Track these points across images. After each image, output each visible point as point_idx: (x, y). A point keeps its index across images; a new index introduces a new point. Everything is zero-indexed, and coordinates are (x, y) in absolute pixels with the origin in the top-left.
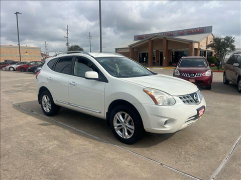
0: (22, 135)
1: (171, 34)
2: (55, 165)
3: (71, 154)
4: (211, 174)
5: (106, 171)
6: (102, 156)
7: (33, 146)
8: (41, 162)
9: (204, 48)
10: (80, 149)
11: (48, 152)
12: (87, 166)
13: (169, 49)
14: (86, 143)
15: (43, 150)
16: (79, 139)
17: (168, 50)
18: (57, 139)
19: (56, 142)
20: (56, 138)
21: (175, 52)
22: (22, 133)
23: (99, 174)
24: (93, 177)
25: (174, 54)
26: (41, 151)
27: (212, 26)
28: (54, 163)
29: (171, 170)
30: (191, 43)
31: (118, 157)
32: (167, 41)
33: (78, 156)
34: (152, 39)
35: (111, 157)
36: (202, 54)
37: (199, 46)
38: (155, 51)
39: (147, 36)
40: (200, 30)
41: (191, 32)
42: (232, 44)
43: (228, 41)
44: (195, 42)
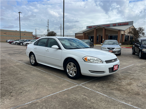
1: (108, 25)
13: (106, 34)
21: (110, 36)
27: (133, 21)
30: (120, 31)
34: (96, 28)
36: (126, 37)
37: (124, 33)
38: (98, 35)
39: (94, 26)
40: (126, 23)
41: (120, 24)
42: (143, 31)
43: (140, 30)
44: (122, 30)
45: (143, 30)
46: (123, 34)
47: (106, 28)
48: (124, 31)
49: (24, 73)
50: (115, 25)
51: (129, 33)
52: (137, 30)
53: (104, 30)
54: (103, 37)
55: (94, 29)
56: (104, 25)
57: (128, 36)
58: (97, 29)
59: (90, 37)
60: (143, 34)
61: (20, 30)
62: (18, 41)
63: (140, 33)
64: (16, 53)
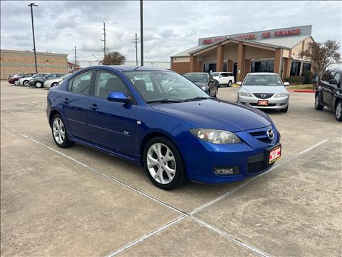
2: (14, 191)
3: (40, 181)
4: (198, 206)
6: (77, 184)
10: (55, 177)
11: (13, 179)
12: (53, 193)
13: (246, 58)
14: (68, 170)
15: (9, 176)
16: (61, 166)
17: (246, 60)
19: (30, 169)
20: (32, 165)
25: (254, 66)
27: (311, 26)
29: (152, 201)
30: (279, 49)
31: (97, 186)
32: (244, 46)
34: (222, 44)
36: (294, 66)
37: (290, 54)
38: (226, 61)
39: (217, 39)
40: (294, 30)
41: (280, 34)
42: (336, 51)
43: (330, 48)
44: (284, 48)
45: (336, 48)
46: (286, 59)
47: (246, 42)
48: (290, 50)
49: (26, 175)
50: (267, 35)
51: (302, 54)
52: (321, 47)
53: (240, 48)
54: (239, 66)
55: (216, 46)
56: (241, 36)
57: (300, 63)
58: (224, 45)
59: (207, 67)
60: (337, 56)
61: (34, 49)
62: (31, 78)
63: (329, 55)
64: (20, 108)
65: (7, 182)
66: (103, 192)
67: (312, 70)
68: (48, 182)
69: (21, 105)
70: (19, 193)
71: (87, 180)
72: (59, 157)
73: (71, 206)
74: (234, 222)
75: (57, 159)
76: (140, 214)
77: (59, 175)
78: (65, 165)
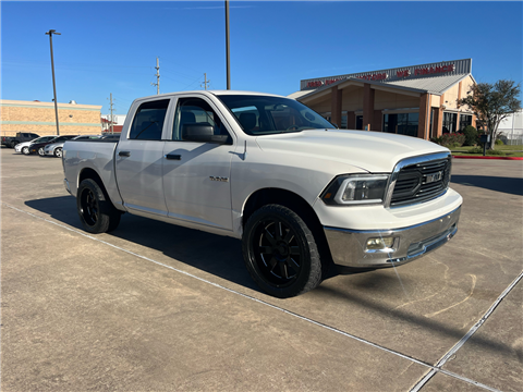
0: (67, 279)
2: (134, 333)
3: (165, 314)
5: (234, 344)
6: (226, 318)
7: (91, 298)
8: (107, 327)
9: (451, 106)
10: (183, 305)
11: (120, 310)
12: (199, 334)
14: (196, 294)
15: (110, 306)
16: (180, 287)
17: (375, 111)
18: (137, 287)
19: (135, 293)
20: (134, 285)
21: (390, 115)
22: (67, 275)
23: (220, 349)
24: (208, 353)
25: (387, 120)
26: (108, 308)
27: (469, 60)
28: (132, 329)
29: (362, 344)
30: (424, 94)
31: (259, 319)
32: (373, 90)
33: (180, 317)
34: (339, 88)
35: (245, 319)
36: (448, 119)
37: (441, 101)
38: (344, 113)
39: (329, 81)
40: (444, 67)
41: (424, 72)
42: (515, 97)
44: (432, 94)
45: (514, 92)
46: (436, 110)
48: (441, 95)
49: (134, 303)
50: (404, 74)
53: (366, 93)
54: (366, 119)
55: (330, 91)
57: (455, 115)
63: (504, 103)
65: (114, 316)
66: (275, 329)
67: (474, 124)
68: (177, 314)
69: (54, 187)
70: (146, 336)
71: (236, 310)
72: (167, 271)
73: (241, 355)
74: (516, 376)
75: (165, 275)
76: (361, 369)
77: (187, 302)
78: (185, 284)
